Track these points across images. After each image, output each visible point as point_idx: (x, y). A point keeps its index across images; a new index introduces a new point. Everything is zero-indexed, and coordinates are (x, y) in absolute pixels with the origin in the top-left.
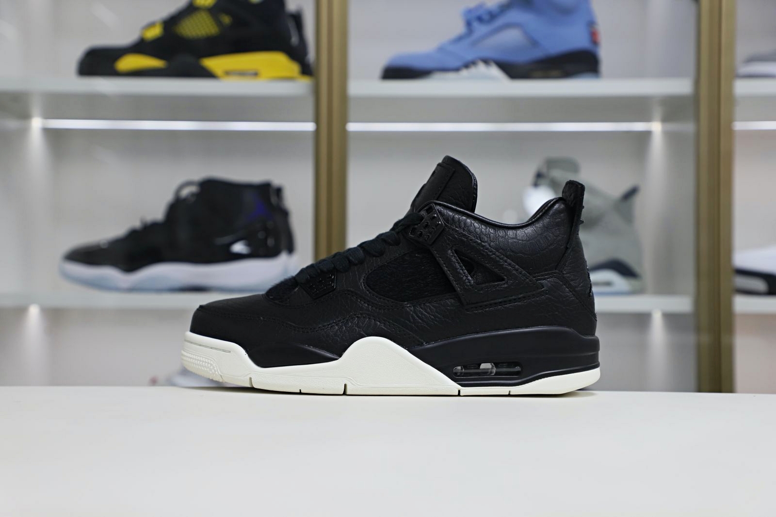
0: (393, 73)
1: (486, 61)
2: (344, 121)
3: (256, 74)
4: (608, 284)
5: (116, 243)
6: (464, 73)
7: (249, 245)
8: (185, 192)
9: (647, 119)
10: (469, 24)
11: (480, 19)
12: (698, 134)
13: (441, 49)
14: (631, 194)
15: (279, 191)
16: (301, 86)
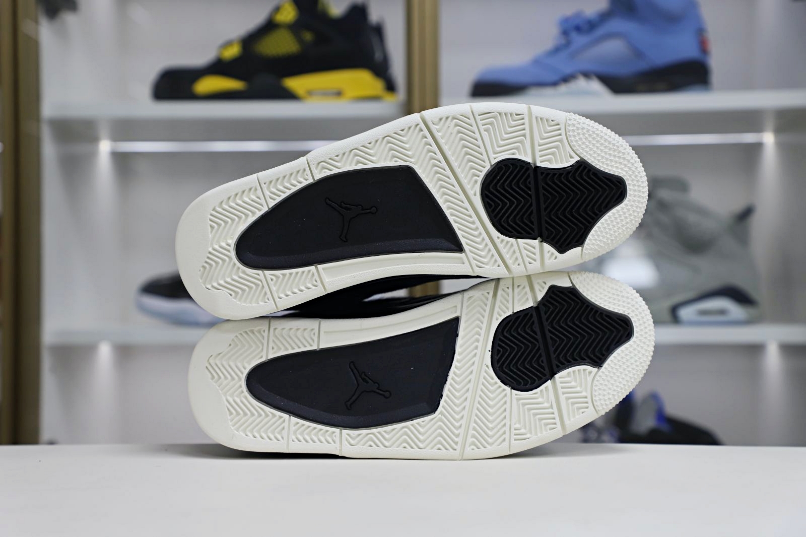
1: (587, 75)
4: (722, 312)
6: (563, 88)
10: (565, 33)
11: (578, 29)
13: (537, 62)
14: (746, 214)
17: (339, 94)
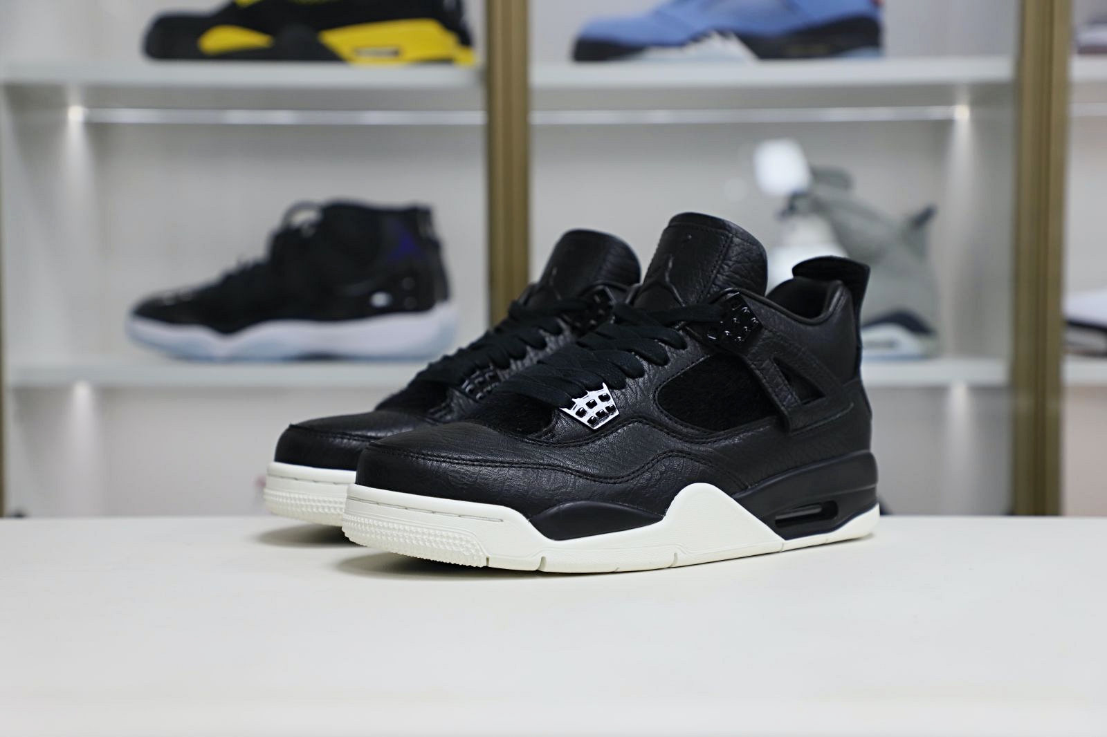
1: (723, 33)
6: (693, 51)
13: (658, 14)
17: (396, 53)
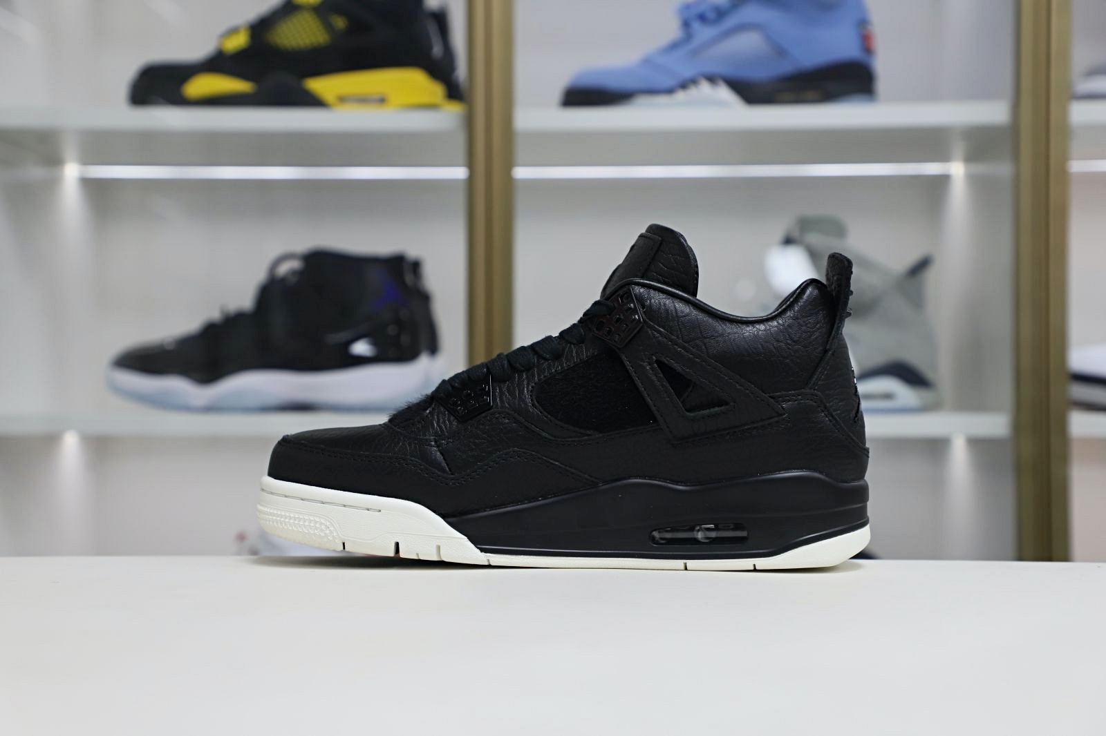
0: (579, 96)
1: (712, 79)
2: (509, 164)
3: (382, 100)
4: (888, 396)
5: (186, 343)
6: (681, 96)
7: (375, 343)
8: (284, 269)
9: (944, 157)
10: (686, 24)
11: (702, 18)
12: (1017, 178)
13: (647, 62)
14: (921, 266)
15: (416, 266)
16: (448, 116)
